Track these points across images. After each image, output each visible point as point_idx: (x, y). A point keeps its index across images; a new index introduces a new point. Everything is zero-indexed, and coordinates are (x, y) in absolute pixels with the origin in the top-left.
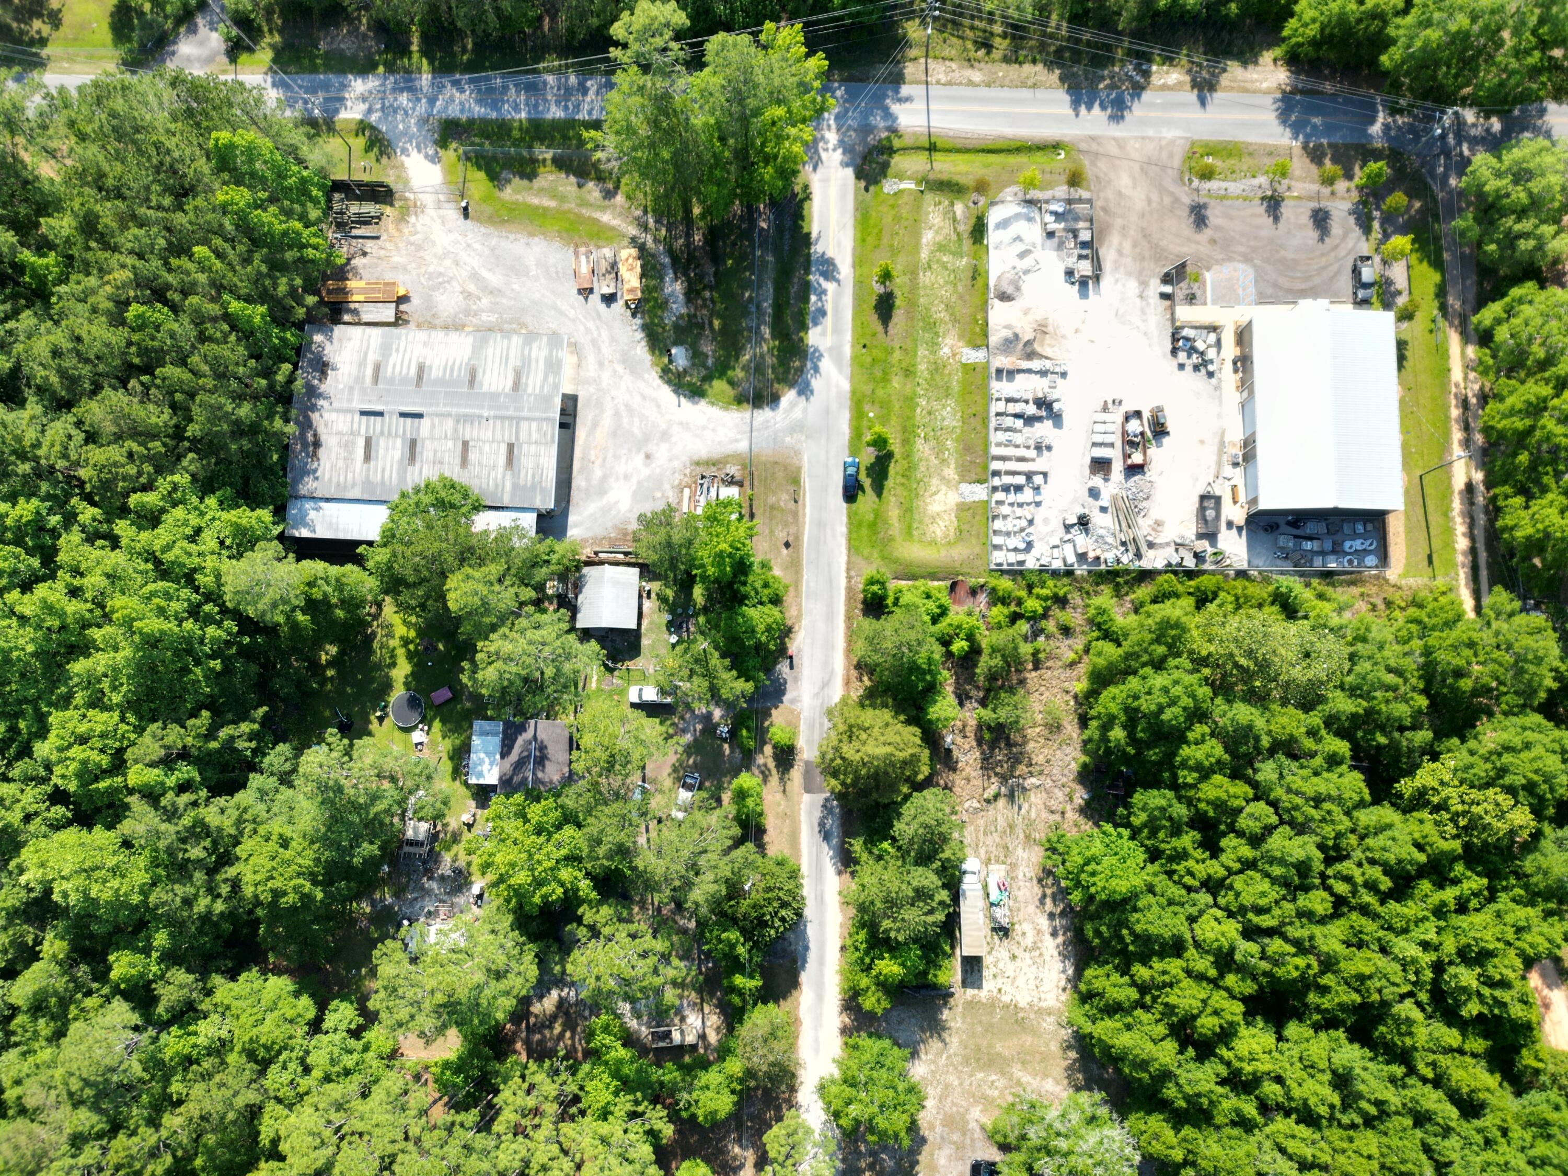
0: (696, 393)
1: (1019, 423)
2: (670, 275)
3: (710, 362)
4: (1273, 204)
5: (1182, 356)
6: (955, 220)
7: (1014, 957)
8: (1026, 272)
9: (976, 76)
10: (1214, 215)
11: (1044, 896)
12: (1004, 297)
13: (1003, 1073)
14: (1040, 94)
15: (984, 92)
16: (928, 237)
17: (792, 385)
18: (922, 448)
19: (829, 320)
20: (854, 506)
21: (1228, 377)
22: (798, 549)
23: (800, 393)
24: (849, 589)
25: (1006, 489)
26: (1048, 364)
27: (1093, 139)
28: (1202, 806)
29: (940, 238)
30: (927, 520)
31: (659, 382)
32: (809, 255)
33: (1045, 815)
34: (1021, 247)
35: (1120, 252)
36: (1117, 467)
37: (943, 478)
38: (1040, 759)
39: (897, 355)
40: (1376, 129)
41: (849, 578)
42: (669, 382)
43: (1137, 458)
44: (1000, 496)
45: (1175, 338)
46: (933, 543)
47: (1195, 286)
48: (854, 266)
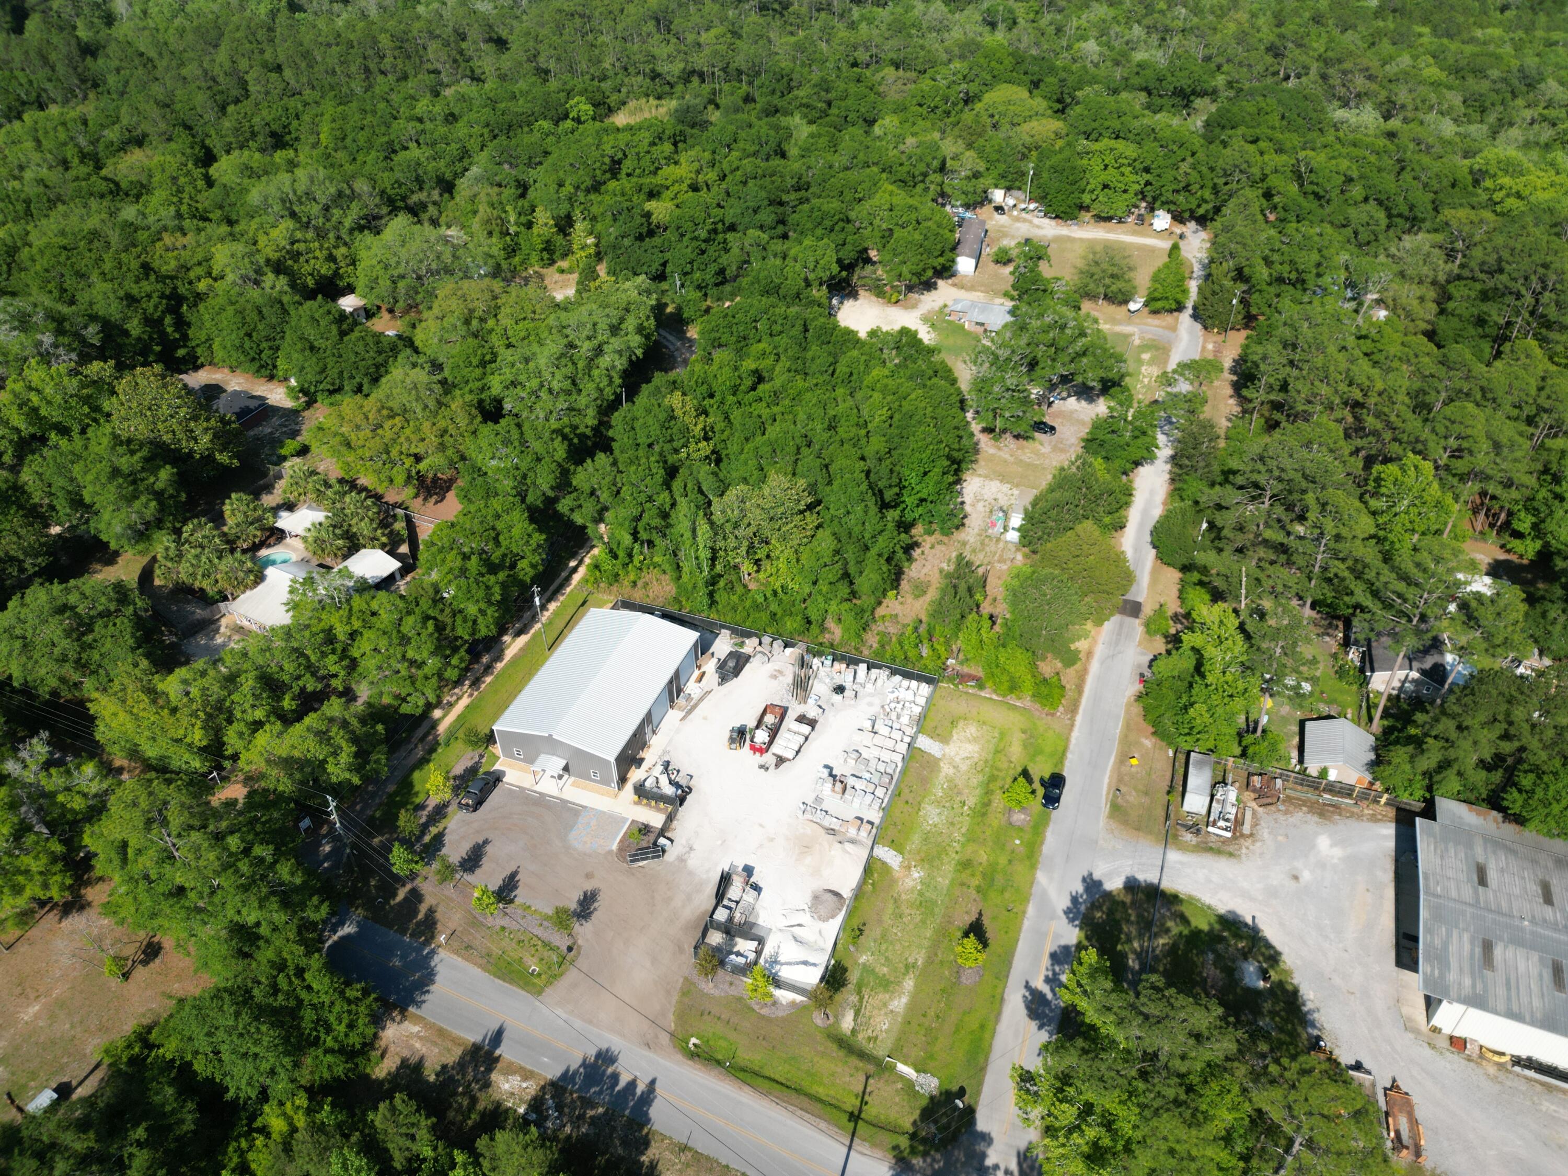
0: (1231, 924)
3: (1211, 956)
4: (505, 892)
6: (857, 1014)
7: (996, 499)
8: (800, 911)
11: (963, 518)
12: (834, 895)
13: (1021, 460)
18: (970, 796)
19: (1050, 946)
20: (1055, 770)
21: (653, 755)
23: (1099, 884)
24: (1073, 709)
27: (649, 1045)
29: (884, 997)
30: (982, 741)
36: (792, 715)
37: (956, 767)
41: (1072, 718)
42: (1269, 946)
45: (677, 808)
46: (981, 723)
47: (633, 839)
48: (1002, 999)
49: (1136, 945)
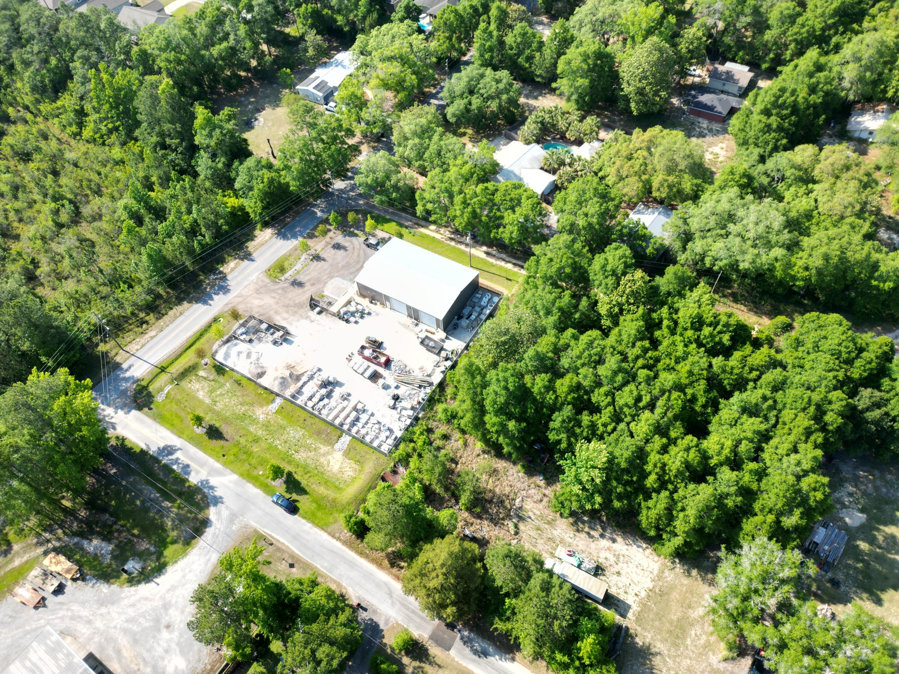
0: (160, 569)
1: (326, 401)
2: (85, 543)
3: (152, 549)
4: (317, 258)
5: (352, 319)
6: (205, 378)
7: (618, 573)
8: (258, 359)
9: (153, 333)
10: (301, 278)
11: (588, 533)
12: (261, 375)
13: (692, 625)
14: (187, 313)
15: (161, 335)
16: (201, 395)
17: (207, 506)
18: (301, 456)
19: (193, 465)
20: (301, 511)
21: (376, 308)
22: (299, 560)
23: (215, 504)
24: (345, 543)
25: (353, 424)
26: (309, 373)
27: (227, 304)
28: (569, 398)
29: (206, 390)
30: (339, 476)
31: (133, 589)
32: (152, 457)
33: (540, 506)
34: (244, 355)
35: (285, 319)
36: (381, 370)
37: (324, 455)
38: (507, 490)
39: (242, 441)
40: (319, 214)
41: (338, 539)
42: (139, 582)
43: (383, 359)
44: (354, 430)
45: (341, 318)
46: (353, 479)
47: (326, 299)
48: (180, 437)
49: (175, 510)
